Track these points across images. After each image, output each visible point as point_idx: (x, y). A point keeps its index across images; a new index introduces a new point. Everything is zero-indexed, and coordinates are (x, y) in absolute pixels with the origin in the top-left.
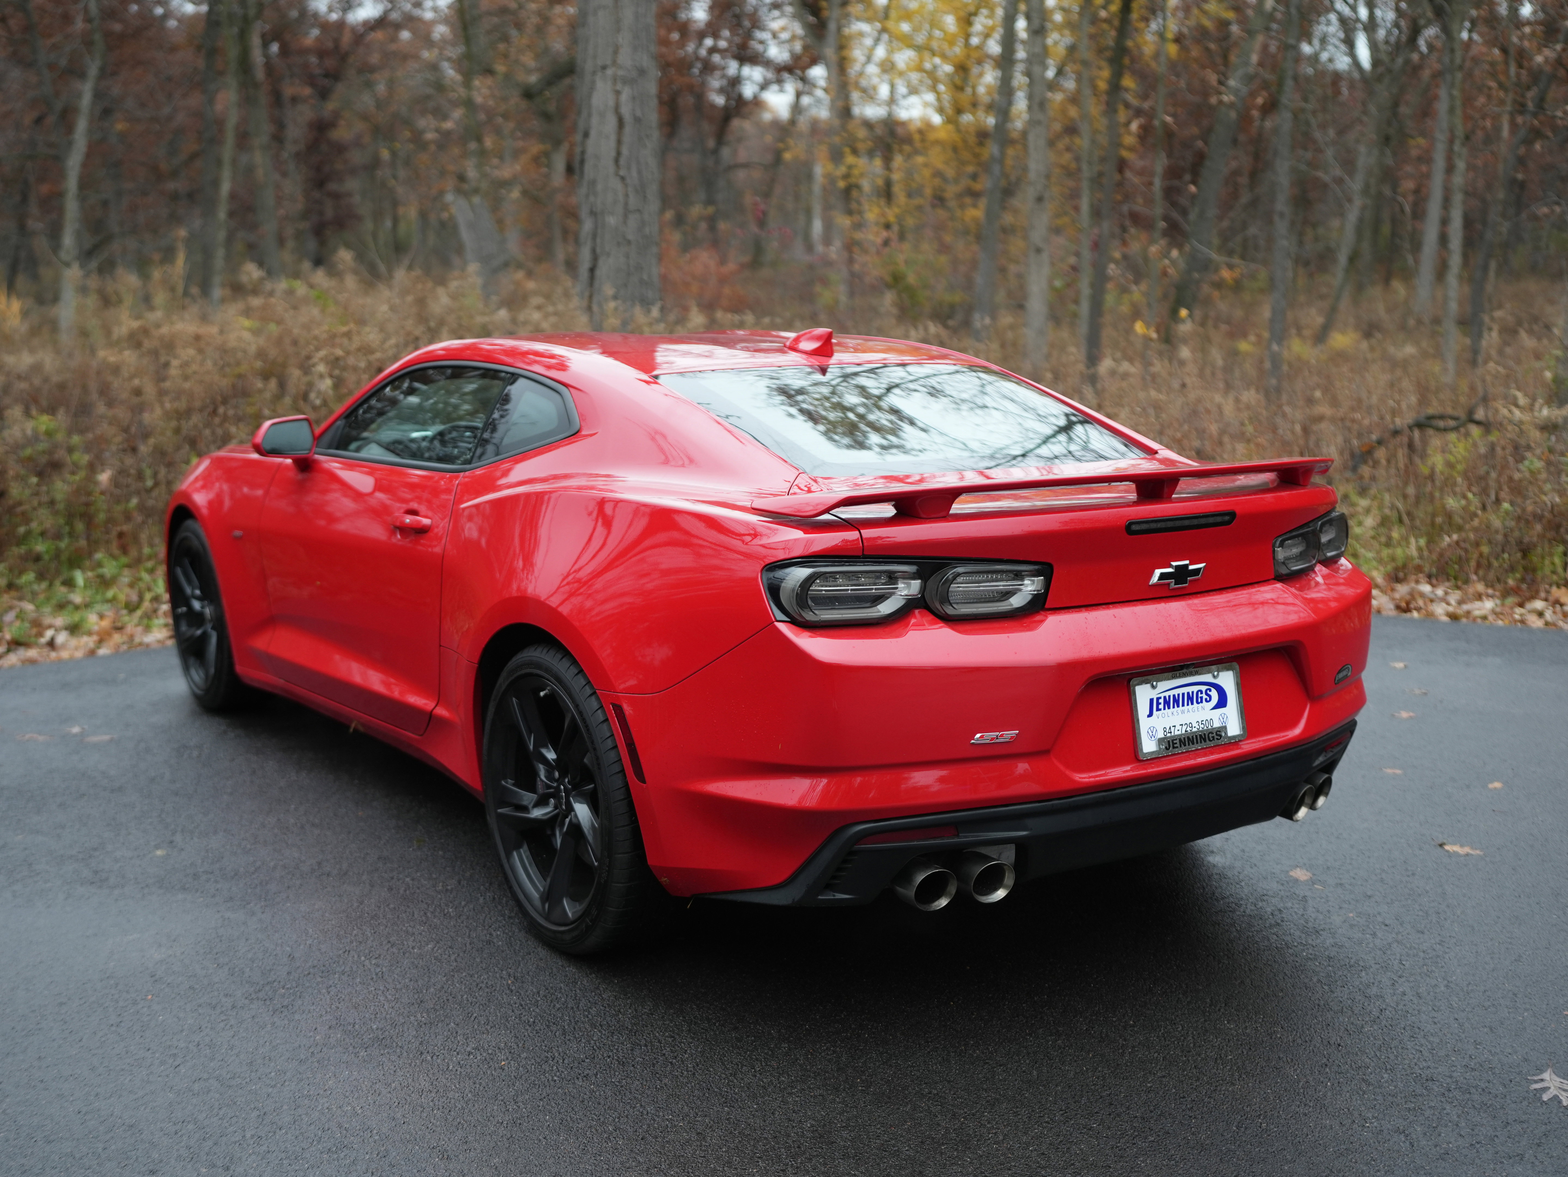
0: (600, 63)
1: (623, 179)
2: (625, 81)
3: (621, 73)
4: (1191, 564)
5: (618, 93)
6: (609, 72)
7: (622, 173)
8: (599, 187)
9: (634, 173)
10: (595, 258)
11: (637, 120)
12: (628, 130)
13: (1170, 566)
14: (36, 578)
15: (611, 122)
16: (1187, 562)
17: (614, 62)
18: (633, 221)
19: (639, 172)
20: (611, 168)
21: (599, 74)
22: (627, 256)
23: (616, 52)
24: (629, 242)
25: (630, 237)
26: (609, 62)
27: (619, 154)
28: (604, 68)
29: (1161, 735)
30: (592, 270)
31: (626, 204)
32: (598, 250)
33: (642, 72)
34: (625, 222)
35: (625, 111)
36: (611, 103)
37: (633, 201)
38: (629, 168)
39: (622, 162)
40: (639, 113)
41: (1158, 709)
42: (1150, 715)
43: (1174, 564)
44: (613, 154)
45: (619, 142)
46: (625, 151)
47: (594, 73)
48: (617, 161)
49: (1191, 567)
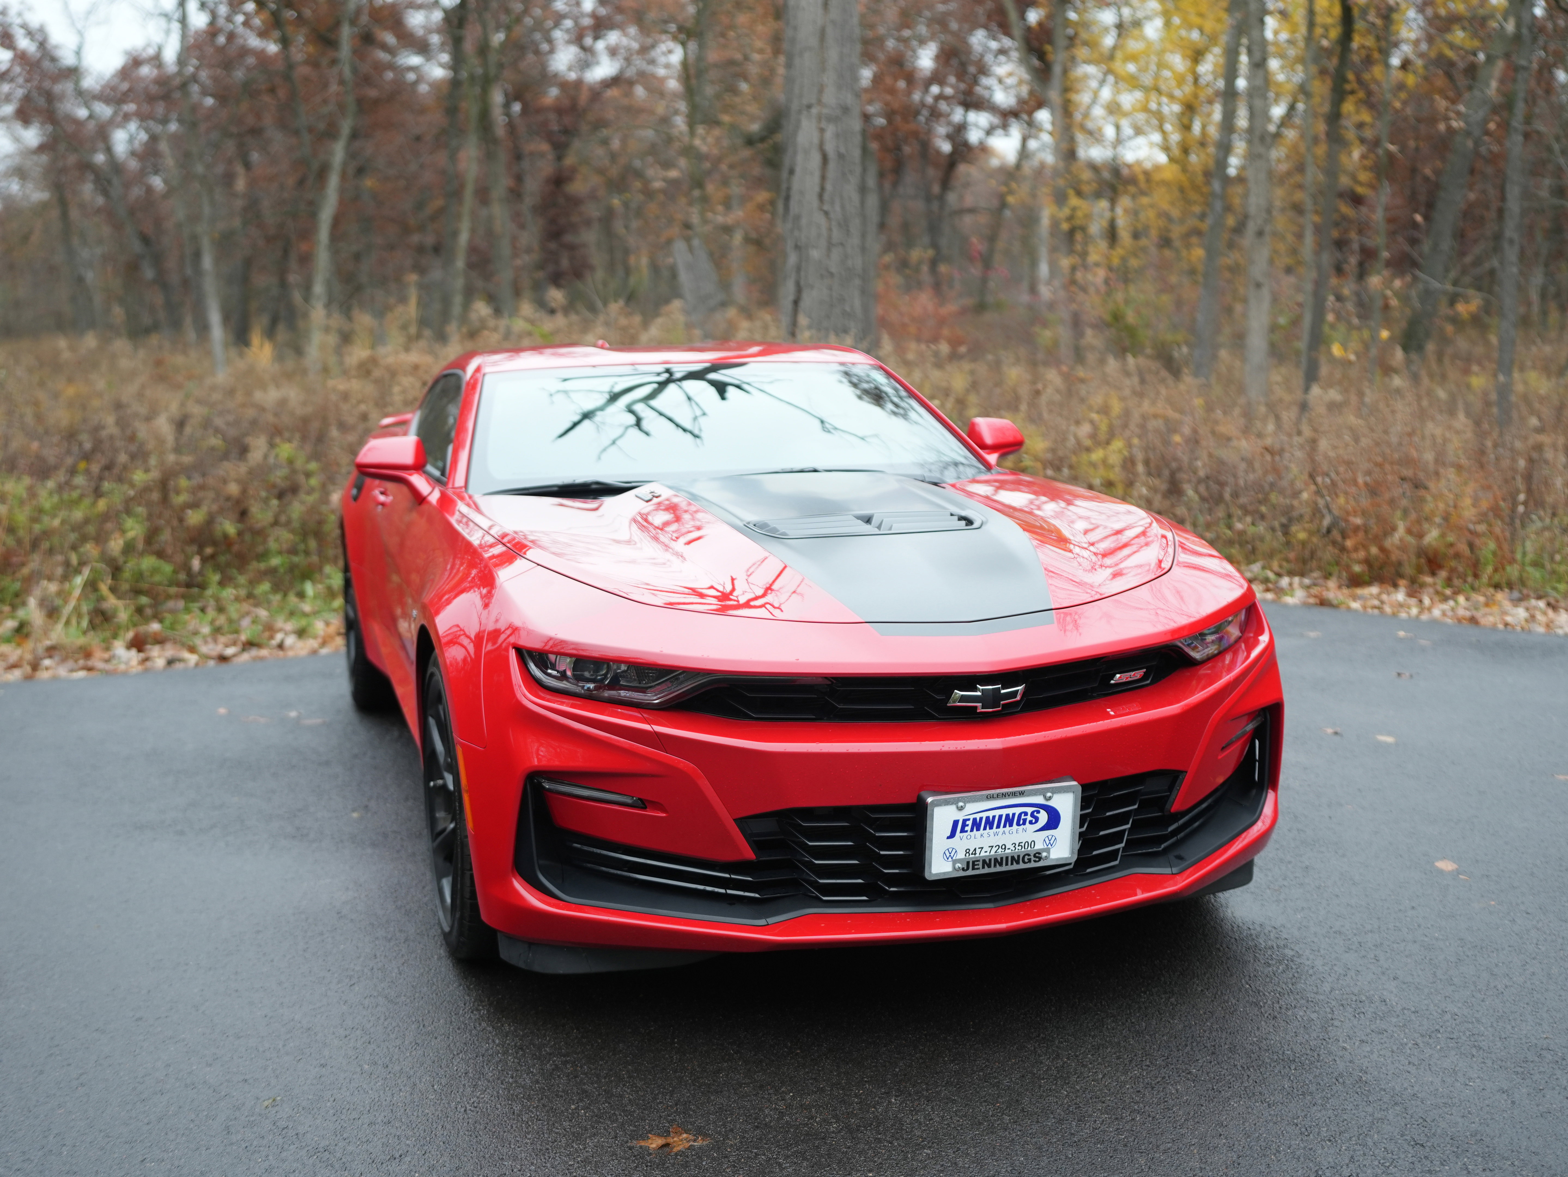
0: (805, 102)
1: (826, 213)
2: (830, 119)
3: (825, 111)
5: (822, 130)
6: (814, 111)
7: (826, 207)
8: (804, 221)
9: (838, 208)
10: (799, 290)
11: (841, 156)
12: (832, 165)
14: (272, 588)
15: (816, 159)
17: (819, 102)
18: (836, 254)
19: (843, 207)
20: (815, 203)
21: (805, 112)
22: (830, 288)
23: (821, 91)
24: (832, 275)
25: (833, 270)
26: (814, 101)
27: (823, 189)
28: (809, 107)
30: (796, 302)
31: (830, 237)
32: (802, 283)
33: (846, 110)
34: (828, 256)
35: (830, 148)
36: (816, 141)
37: (836, 234)
38: (832, 203)
39: (826, 197)
40: (842, 150)
44: (817, 189)
45: (823, 178)
46: (829, 187)
47: (800, 112)
48: (821, 196)
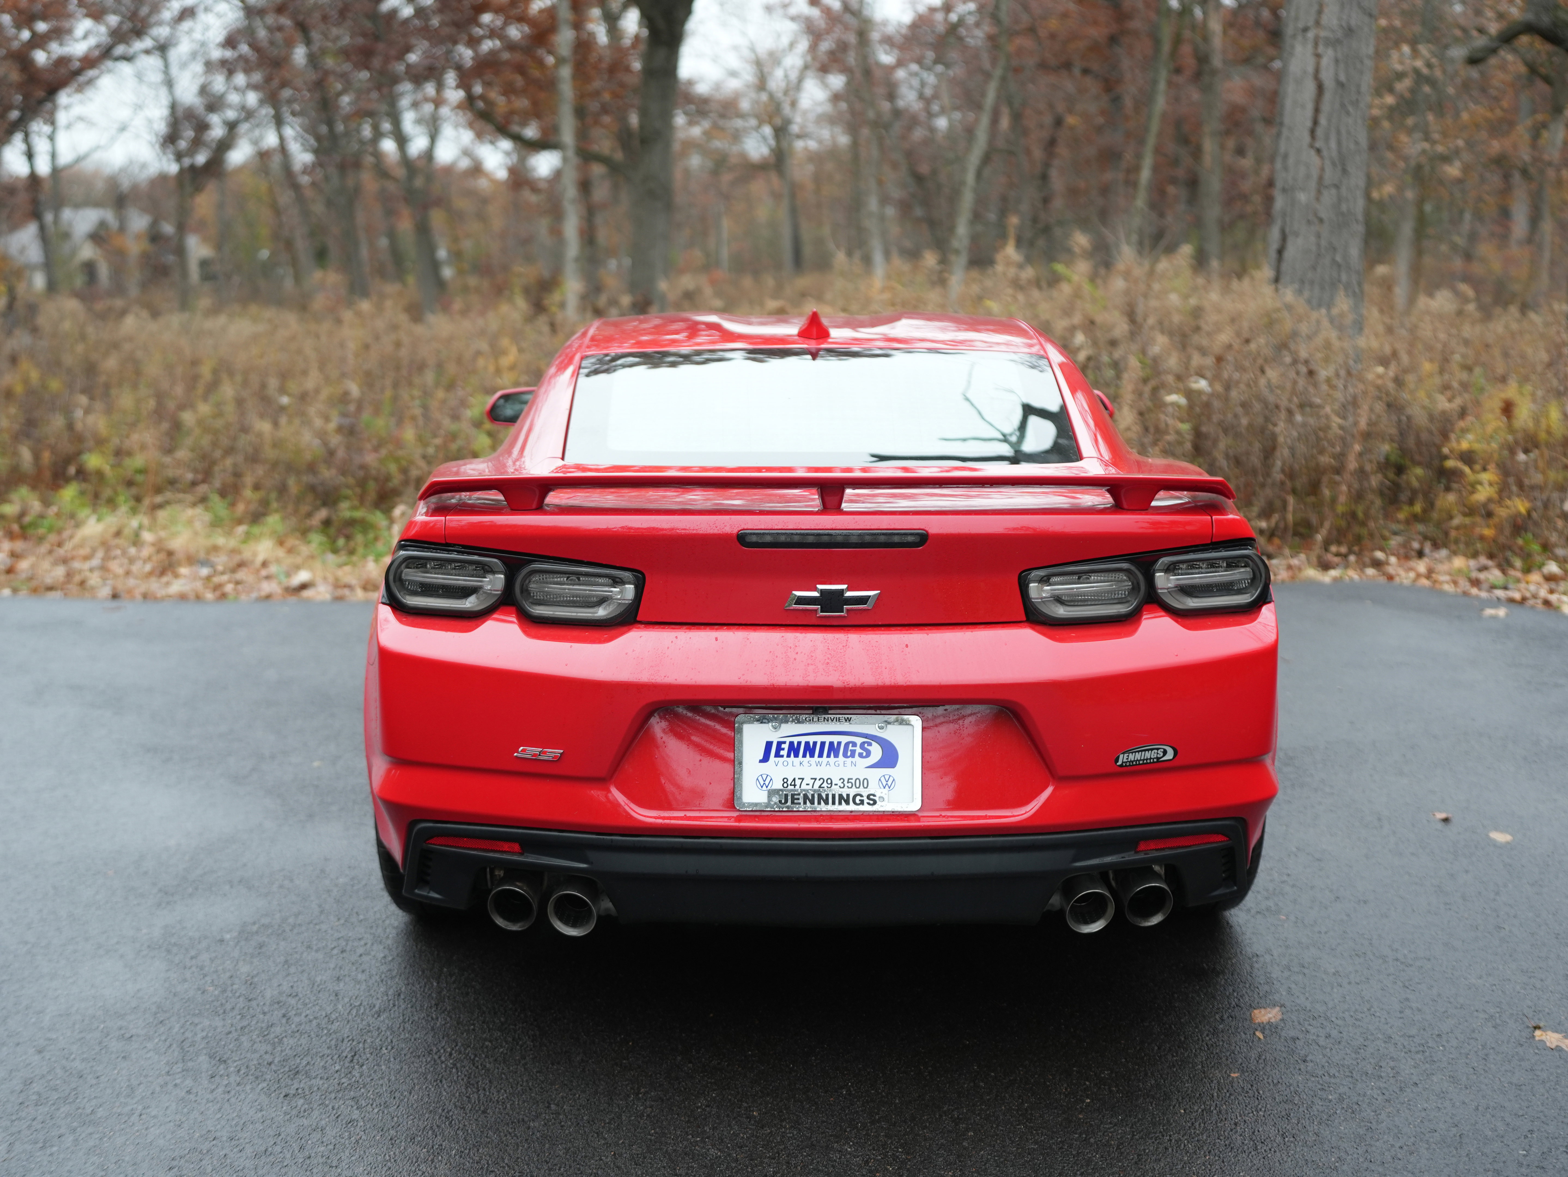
0: (1301, 25)
1: (1318, 151)
2: (1329, 43)
3: (1323, 34)
4: (849, 589)
5: (1318, 56)
6: (1310, 35)
7: (1318, 144)
8: (1291, 161)
9: (1333, 144)
10: (1284, 238)
11: (1340, 85)
12: (1327, 96)
13: (815, 589)
15: (1309, 89)
16: (844, 587)
17: (1317, 23)
18: (1328, 197)
19: (1339, 143)
20: (1307, 138)
21: (1300, 38)
22: (1318, 236)
23: (1320, 12)
24: (1321, 221)
25: (1323, 215)
26: (1311, 23)
27: (1315, 122)
28: (1305, 30)
29: (778, 785)
30: (1280, 252)
31: (1321, 178)
32: (1287, 230)
33: (1350, 31)
34: (1318, 199)
35: (1327, 77)
36: (1310, 69)
37: (1330, 175)
38: (1327, 139)
39: (1320, 132)
40: (1342, 78)
41: (778, 755)
42: (765, 759)
43: (820, 587)
44: (1309, 124)
45: (1317, 110)
46: (1323, 121)
47: (1294, 36)
48: (1313, 132)
49: (849, 594)
